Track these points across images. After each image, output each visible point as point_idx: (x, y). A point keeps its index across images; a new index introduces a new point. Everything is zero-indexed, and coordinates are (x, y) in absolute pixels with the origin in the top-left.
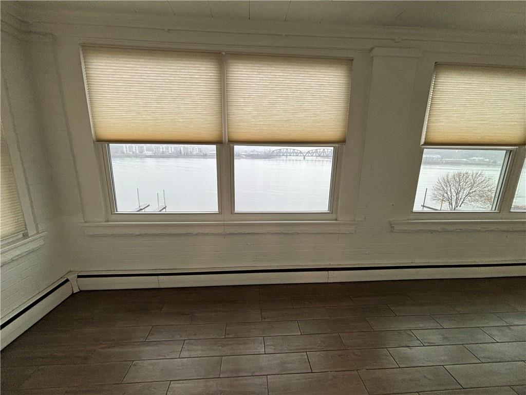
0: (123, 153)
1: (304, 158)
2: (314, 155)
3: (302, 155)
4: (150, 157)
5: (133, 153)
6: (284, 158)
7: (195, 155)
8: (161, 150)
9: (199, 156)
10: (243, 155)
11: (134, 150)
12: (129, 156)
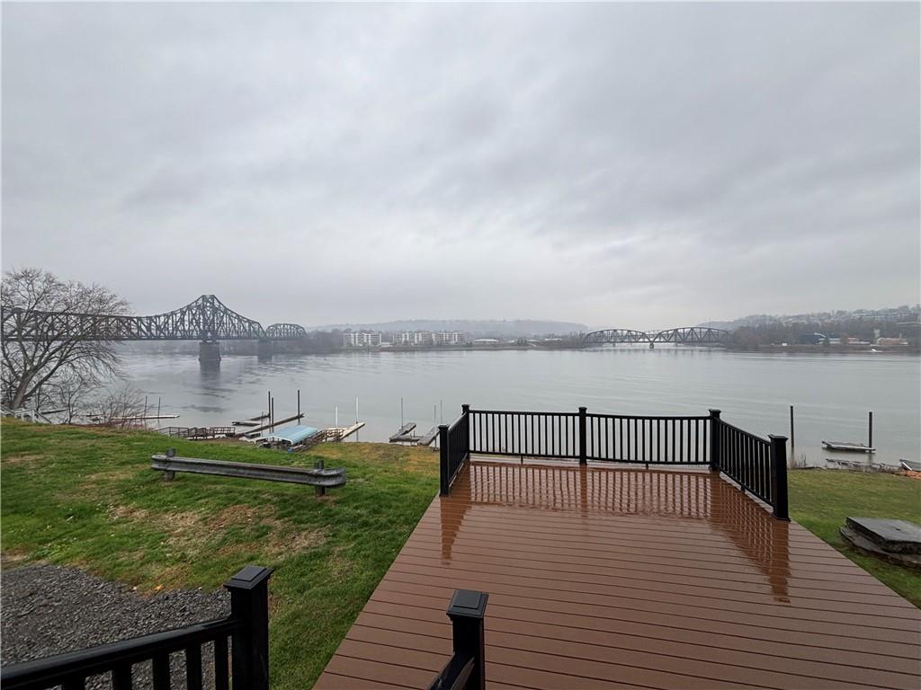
0: (351, 345)
1: (652, 346)
2: (673, 339)
3: (646, 340)
4: (388, 350)
5: (364, 344)
6: (610, 346)
7: (454, 346)
8: (403, 339)
9: (459, 346)
10: (533, 343)
11: (365, 341)
12: (358, 350)
